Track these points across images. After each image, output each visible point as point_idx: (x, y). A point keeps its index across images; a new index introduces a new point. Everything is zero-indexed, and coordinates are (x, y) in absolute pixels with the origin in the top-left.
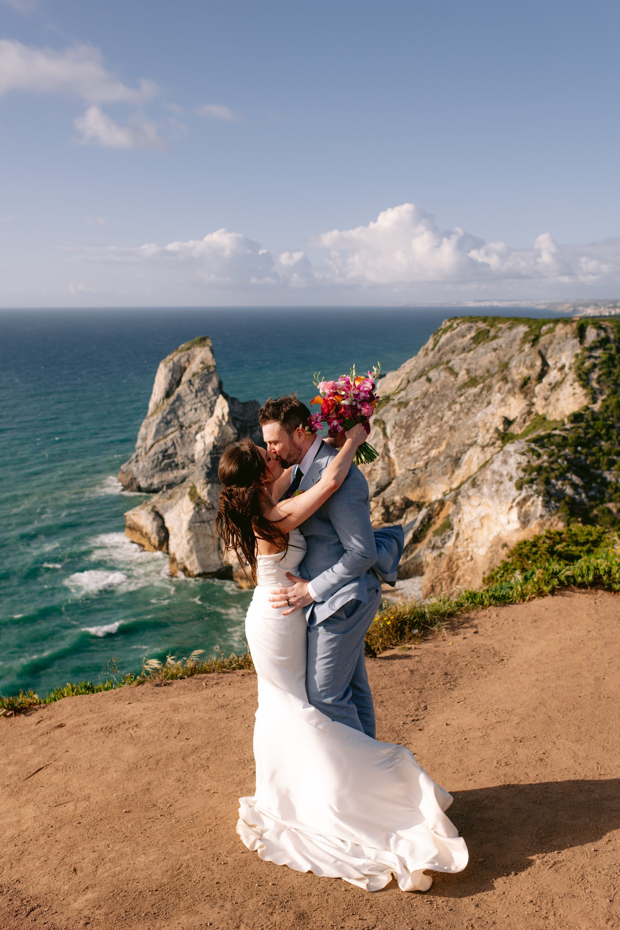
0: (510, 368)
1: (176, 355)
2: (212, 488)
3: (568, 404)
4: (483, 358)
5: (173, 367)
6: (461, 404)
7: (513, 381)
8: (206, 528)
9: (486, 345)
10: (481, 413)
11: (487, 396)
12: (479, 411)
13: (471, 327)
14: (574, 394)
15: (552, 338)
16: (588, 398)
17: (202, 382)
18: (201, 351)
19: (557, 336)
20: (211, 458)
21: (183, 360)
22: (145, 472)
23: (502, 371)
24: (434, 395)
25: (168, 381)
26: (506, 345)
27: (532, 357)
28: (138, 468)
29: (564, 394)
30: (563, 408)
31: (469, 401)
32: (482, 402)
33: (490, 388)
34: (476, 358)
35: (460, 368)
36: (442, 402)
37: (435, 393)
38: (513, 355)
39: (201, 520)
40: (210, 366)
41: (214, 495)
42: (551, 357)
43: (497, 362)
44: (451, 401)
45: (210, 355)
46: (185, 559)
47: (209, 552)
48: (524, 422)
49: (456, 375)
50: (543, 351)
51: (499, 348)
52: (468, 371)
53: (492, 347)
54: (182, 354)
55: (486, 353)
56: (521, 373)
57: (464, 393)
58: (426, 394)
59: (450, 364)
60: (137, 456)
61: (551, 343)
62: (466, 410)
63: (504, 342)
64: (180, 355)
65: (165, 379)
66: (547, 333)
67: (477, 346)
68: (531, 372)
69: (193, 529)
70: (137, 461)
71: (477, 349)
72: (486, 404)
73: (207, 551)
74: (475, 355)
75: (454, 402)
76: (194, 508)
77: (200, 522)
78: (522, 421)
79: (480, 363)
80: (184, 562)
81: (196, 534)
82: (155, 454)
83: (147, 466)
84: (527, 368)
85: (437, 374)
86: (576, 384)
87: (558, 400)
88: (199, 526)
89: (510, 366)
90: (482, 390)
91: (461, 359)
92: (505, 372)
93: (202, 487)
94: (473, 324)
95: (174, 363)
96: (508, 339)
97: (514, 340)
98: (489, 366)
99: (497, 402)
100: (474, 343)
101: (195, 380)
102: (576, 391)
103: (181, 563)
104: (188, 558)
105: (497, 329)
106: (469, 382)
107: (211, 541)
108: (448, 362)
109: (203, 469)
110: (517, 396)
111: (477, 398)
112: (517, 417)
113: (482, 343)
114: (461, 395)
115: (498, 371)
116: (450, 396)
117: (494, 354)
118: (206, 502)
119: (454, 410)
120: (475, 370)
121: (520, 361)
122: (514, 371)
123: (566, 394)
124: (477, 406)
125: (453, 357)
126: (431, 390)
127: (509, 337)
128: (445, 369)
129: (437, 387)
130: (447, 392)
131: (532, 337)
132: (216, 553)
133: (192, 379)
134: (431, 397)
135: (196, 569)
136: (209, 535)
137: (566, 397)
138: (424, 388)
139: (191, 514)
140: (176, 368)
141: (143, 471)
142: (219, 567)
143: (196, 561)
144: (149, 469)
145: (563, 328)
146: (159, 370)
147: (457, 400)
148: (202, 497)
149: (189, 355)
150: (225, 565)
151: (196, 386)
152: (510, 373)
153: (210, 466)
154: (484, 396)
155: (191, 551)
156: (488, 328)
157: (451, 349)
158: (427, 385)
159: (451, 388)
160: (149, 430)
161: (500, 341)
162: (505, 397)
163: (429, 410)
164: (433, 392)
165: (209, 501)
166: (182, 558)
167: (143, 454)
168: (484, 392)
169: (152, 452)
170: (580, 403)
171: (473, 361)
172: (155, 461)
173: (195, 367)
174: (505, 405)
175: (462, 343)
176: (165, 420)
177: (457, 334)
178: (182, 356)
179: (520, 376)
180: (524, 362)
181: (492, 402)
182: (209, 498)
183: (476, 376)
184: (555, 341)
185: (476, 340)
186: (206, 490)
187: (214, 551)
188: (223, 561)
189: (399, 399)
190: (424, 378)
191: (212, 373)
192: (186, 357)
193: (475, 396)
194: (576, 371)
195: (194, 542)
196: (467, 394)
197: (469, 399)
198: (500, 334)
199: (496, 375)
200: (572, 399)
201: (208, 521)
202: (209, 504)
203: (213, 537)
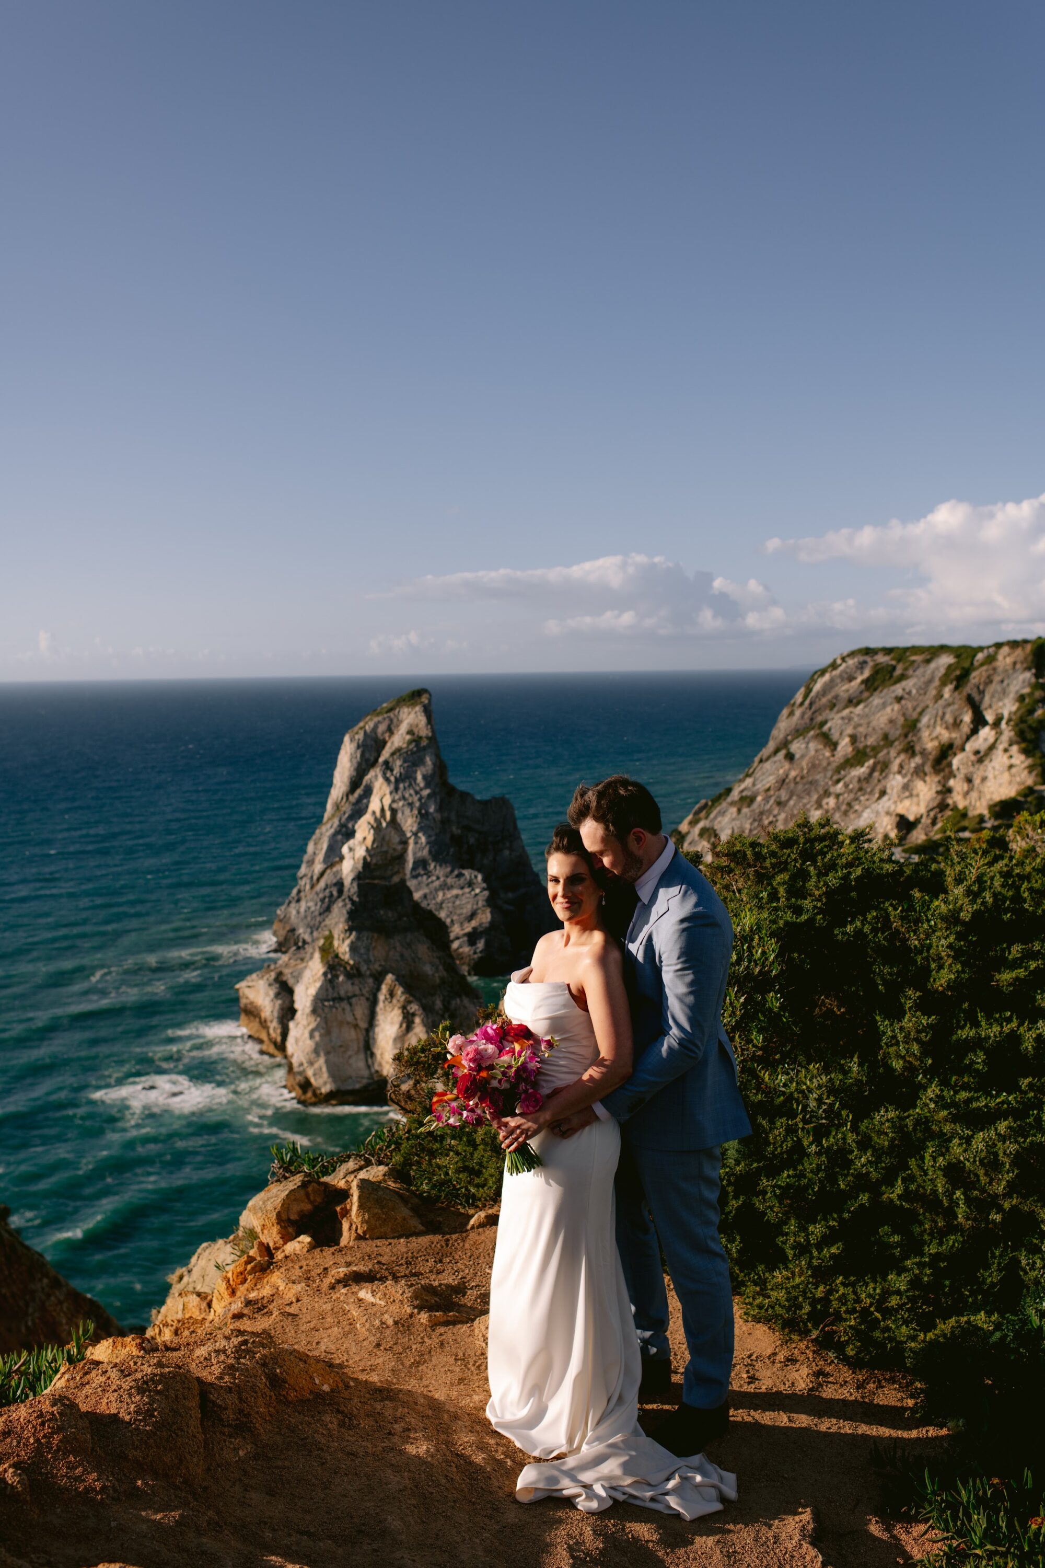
0: (919, 730)
1: (371, 720)
2: (358, 938)
3: (1000, 785)
4: (879, 714)
5: (365, 740)
6: (838, 796)
7: (923, 753)
8: (344, 1009)
9: (885, 691)
10: (868, 810)
11: (879, 781)
12: (866, 808)
13: (865, 662)
14: (1011, 767)
15: (991, 672)
16: (1034, 773)
17: (406, 765)
18: (409, 713)
19: (1000, 670)
20: (359, 886)
21: (382, 728)
22: (309, 918)
23: (906, 736)
24: (796, 783)
25: (355, 765)
26: (918, 691)
27: (956, 706)
28: (298, 912)
29: (994, 768)
30: (992, 793)
31: (851, 791)
32: (872, 792)
33: (884, 766)
34: (867, 716)
35: (841, 734)
36: (809, 794)
37: (798, 779)
38: (927, 707)
39: (335, 995)
40: (421, 738)
41: (362, 951)
42: (990, 706)
43: (901, 720)
44: (821, 792)
45: (422, 720)
46: (306, 1065)
47: (350, 1053)
48: (934, 823)
49: (834, 746)
50: (977, 697)
51: (906, 696)
52: (854, 739)
53: (893, 695)
54: (380, 718)
55: (884, 705)
56: (937, 738)
57: (845, 776)
58: (784, 781)
59: (826, 728)
60: (299, 892)
61: (989, 681)
62: (844, 807)
63: (914, 685)
64: (376, 719)
65: (351, 761)
66: (982, 665)
67: (871, 695)
68: (954, 735)
69: (320, 1011)
70: (298, 901)
71: (871, 699)
72: (877, 795)
73: (344, 1052)
74: (867, 710)
75: (827, 794)
76: (325, 974)
77: (334, 1000)
78: (929, 821)
79: (874, 723)
80: (304, 1071)
81: (326, 1020)
82: (327, 887)
83: (313, 909)
84: (947, 728)
85: (803, 746)
86: (1015, 749)
87: (984, 779)
88: (331, 1007)
89: (920, 725)
90: (873, 770)
91: (843, 718)
92: (910, 738)
93: (342, 936)
94: (868, 658)
95: (365, 732)
96: (922, 679)
97: (930, 681)
98: (887, 729)
99: (895, 790)
100: (867, 689)
101: (394, 761)
102: (1013, 761)
103: (300, 1073)
104: (311, 1063)
105: (907, 664)
106: (853, 757)
107: (353, 1034)
108: (824, 723)
109: (345, 905)
110: (928, 779)
111: (864, 785)
112: (921, 816)
113: (880, 689)
114: (838, 781)
115: (900, 735)
116: (822, 783)
117: (896, 707)
118: (347, 963)
119: (825, 807)
120: (865, 737)
121: (937, 714)
122: (925, 734)
123: (997, 766)
124: (862, 798)
125: (832, 715)
126: (793, 774)
127: (923, 676)
128: (816, 736)
129: (802, 769)
130: (818, 777)
131: (958, 673)
132: (362, 1056)
133: (391, 760)
134: (792, 785)
135: (325, 1083)
136: (348, 1023)
137: (997, 773)
138: (781, 771)
139: (318, 984)
140: (369, 742)
141: (306, 917)
142: (365, 1081)
143: (324, 1069)
144: (317, 913)
145: (1009, 655)
146: (343, 747)
147: (832, 790)
148: (340, 955)
149: (391, 720)
150: (376, 1079)
151: (396, 771)
152: (920, 739)
153: (356, 898)
154: (876, 781)
155: (316, 1051)
156: (894, 663)
157: (830, 701)
158: (787, 765)
159: (825, 769)
160: (319, 847)
161: (909, 684)
162: (909, 781)
163: (787, 808)
164: (795, 778)
165: (351, 962)
166: (301, 1064)
167: (308, 887)
168: (876, 774)
169: (322, 884)
170: (1019, 784)
171: (862, 721)
172: (327, 900)
173: (398, 739)
174: (911, 796)
175: (848, 691)
176: (344, 830)
177: (841, 676)
178: (379, 722)
179: (936, 743)
180: (942, 718)
181: (889, 791)
182: (352, 957)
183: (866, 747)
184: (997, 679)
185: (871, 685)
186: (348, 942)
187: (358, 1052)
188: (373, 1070)
189: (742, 791)
190: (782, 753)
191: (424, 748)
192: (387, 723)
193: (859, 780)
194: (1016, 725)
195: (321, 1036)
196: (847, 779)
197: (851, 786)
198: (910, 672)
199: (896, 743)
200: (1006, 776)
201: (349, 999)
202: (352, 967)
203: (356, 1026)
